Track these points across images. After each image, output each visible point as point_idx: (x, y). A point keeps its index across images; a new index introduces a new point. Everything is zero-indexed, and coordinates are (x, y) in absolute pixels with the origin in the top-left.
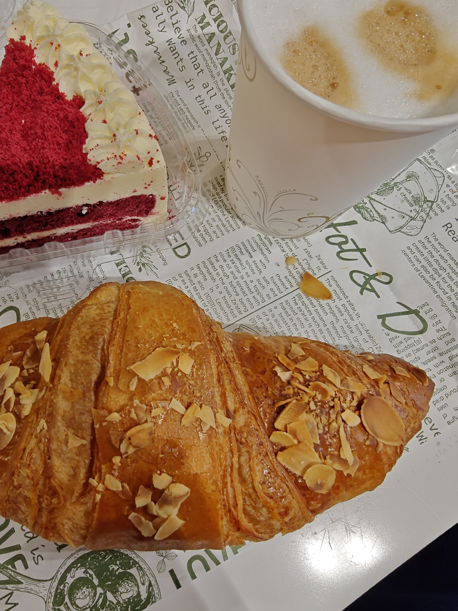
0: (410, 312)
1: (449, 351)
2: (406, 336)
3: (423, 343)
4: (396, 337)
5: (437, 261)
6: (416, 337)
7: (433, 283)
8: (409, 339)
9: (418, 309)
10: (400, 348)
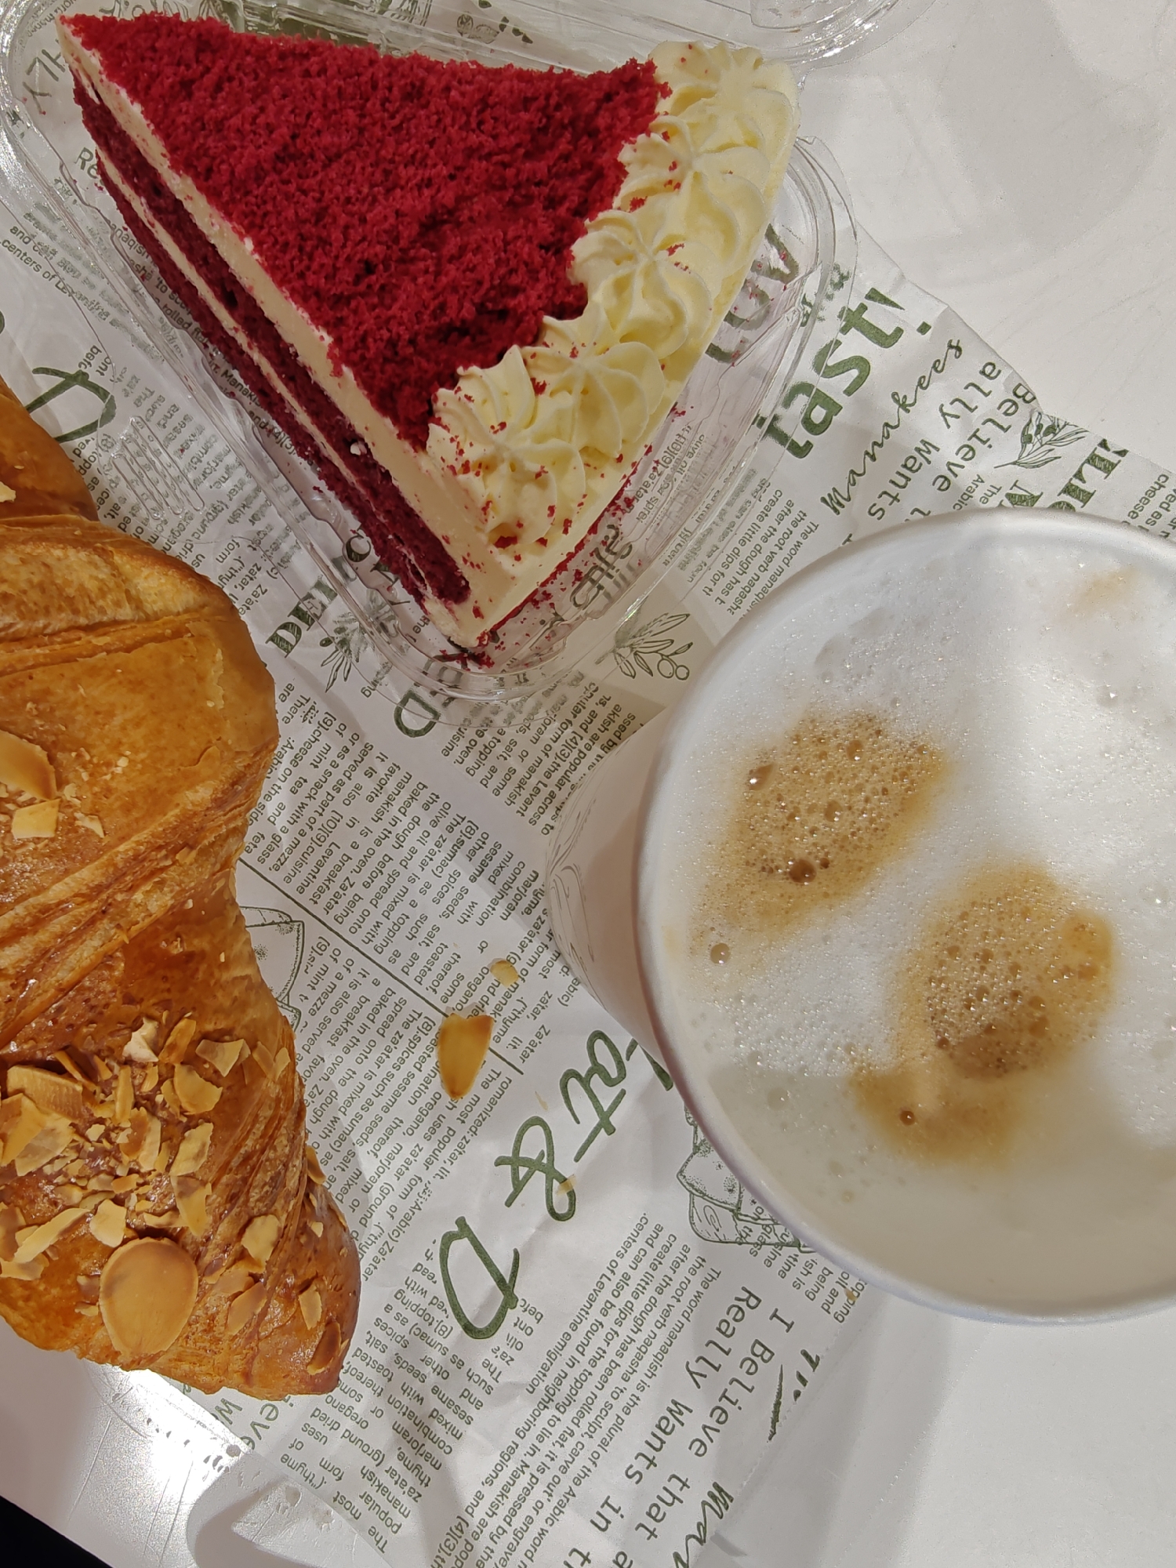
0: (506, 1286)
1: (449, 1403)
2: (444, 1297)
3: (445, 1343)
4: (432, 1278)
5: (653, 1303)
6: (452, 1322)
7: (595, 1314)
8: (441, 1307)
9: (520, 1303)
10: (410, 1295)
